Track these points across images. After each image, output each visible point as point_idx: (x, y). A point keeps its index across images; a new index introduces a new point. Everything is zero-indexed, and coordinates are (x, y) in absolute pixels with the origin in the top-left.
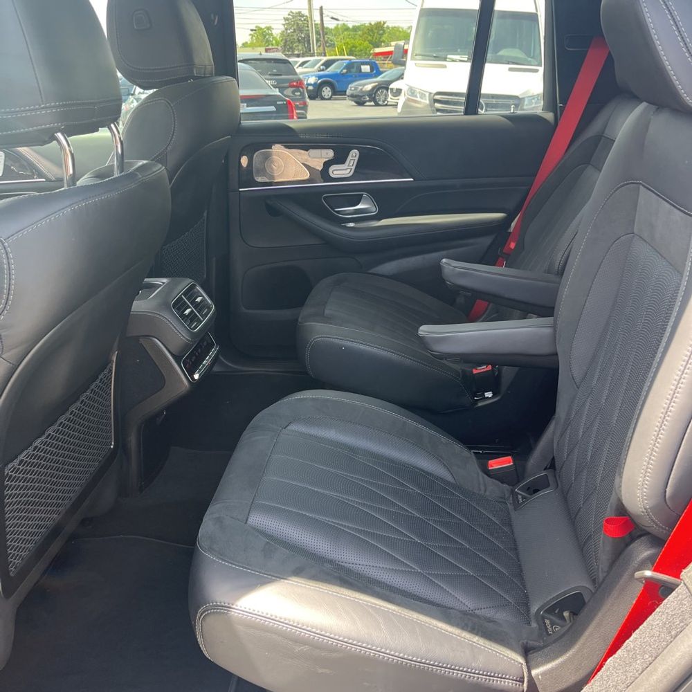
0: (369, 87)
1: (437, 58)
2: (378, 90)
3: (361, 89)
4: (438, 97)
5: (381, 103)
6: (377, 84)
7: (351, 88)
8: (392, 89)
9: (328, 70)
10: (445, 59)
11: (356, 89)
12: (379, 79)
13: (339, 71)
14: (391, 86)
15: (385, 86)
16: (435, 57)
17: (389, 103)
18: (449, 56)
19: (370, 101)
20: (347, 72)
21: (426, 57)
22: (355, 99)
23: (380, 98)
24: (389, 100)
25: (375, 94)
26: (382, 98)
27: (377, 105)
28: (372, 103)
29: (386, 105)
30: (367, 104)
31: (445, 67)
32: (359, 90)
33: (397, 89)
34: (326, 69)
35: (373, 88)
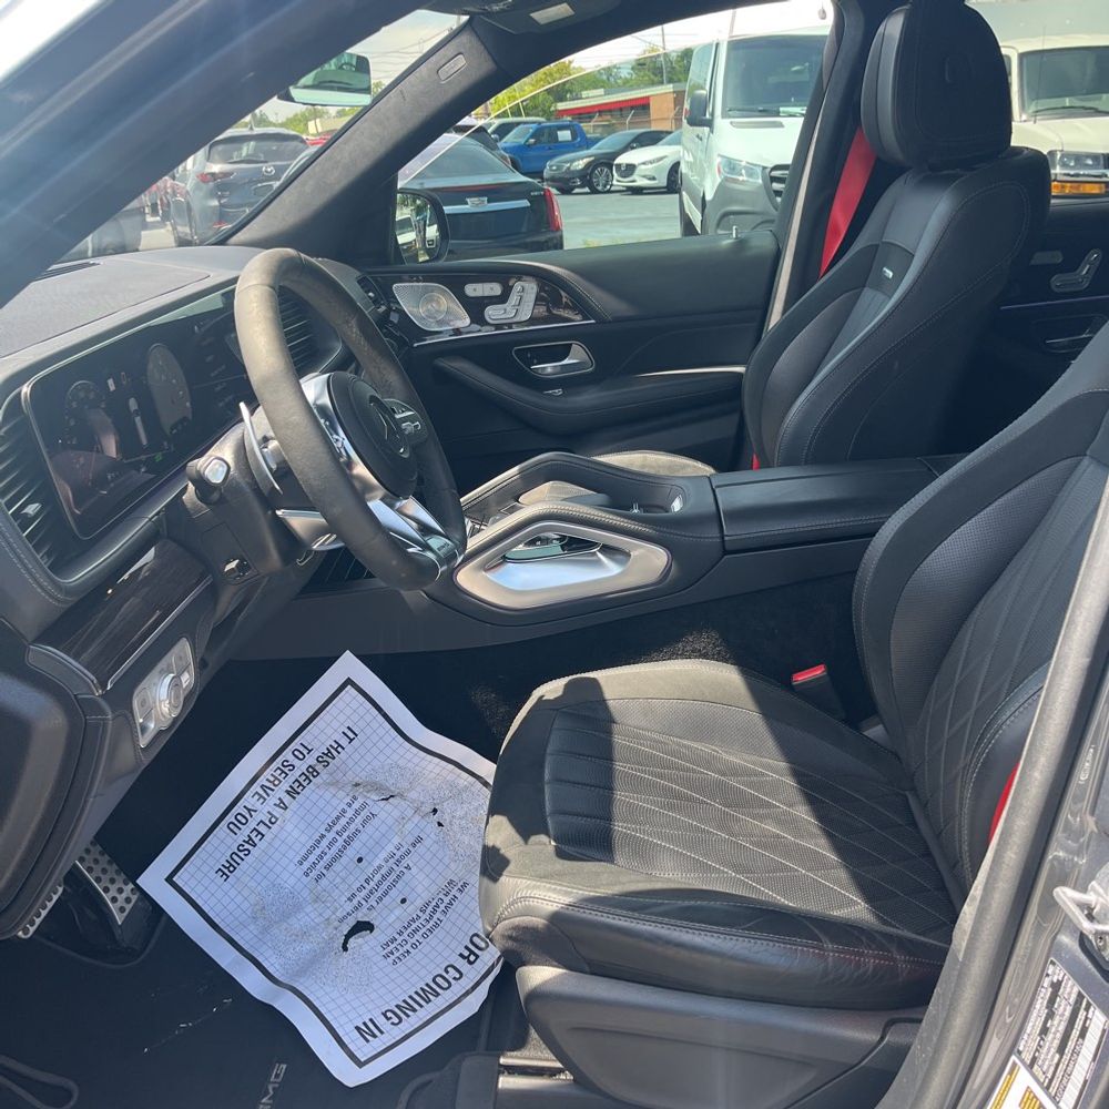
0: (580, 165)
1: (765, 113)
2: (595, 168)
3: (569, 168)
4: (776, 173)
5: (600, 188)
6: (592, 159)
7: (551, 166)
8: (619, 166)
9: (504, 140)
10: (777, 114)
11: (559, 168)
12: (594, 150)
13: (522, 141)
14: (617, 161)
15: (606, 162)
16: (760, 111)
17: (613, 188)
18: (781, 109)
19: (582, 186)
20: (535, 143)
21: (747, 111)
22: (556, 184)
23: (600, 181)
24: (615, 182)
25: (591, 175)
26: (602, 180)
27: (594, 191)
28: (587, 190)
29: (609, 192)
30: (577, 190)
31: (780, 125)
32: (565, 168)
33: (627, 165)
34: (501, 140)
35: (588, 166)
